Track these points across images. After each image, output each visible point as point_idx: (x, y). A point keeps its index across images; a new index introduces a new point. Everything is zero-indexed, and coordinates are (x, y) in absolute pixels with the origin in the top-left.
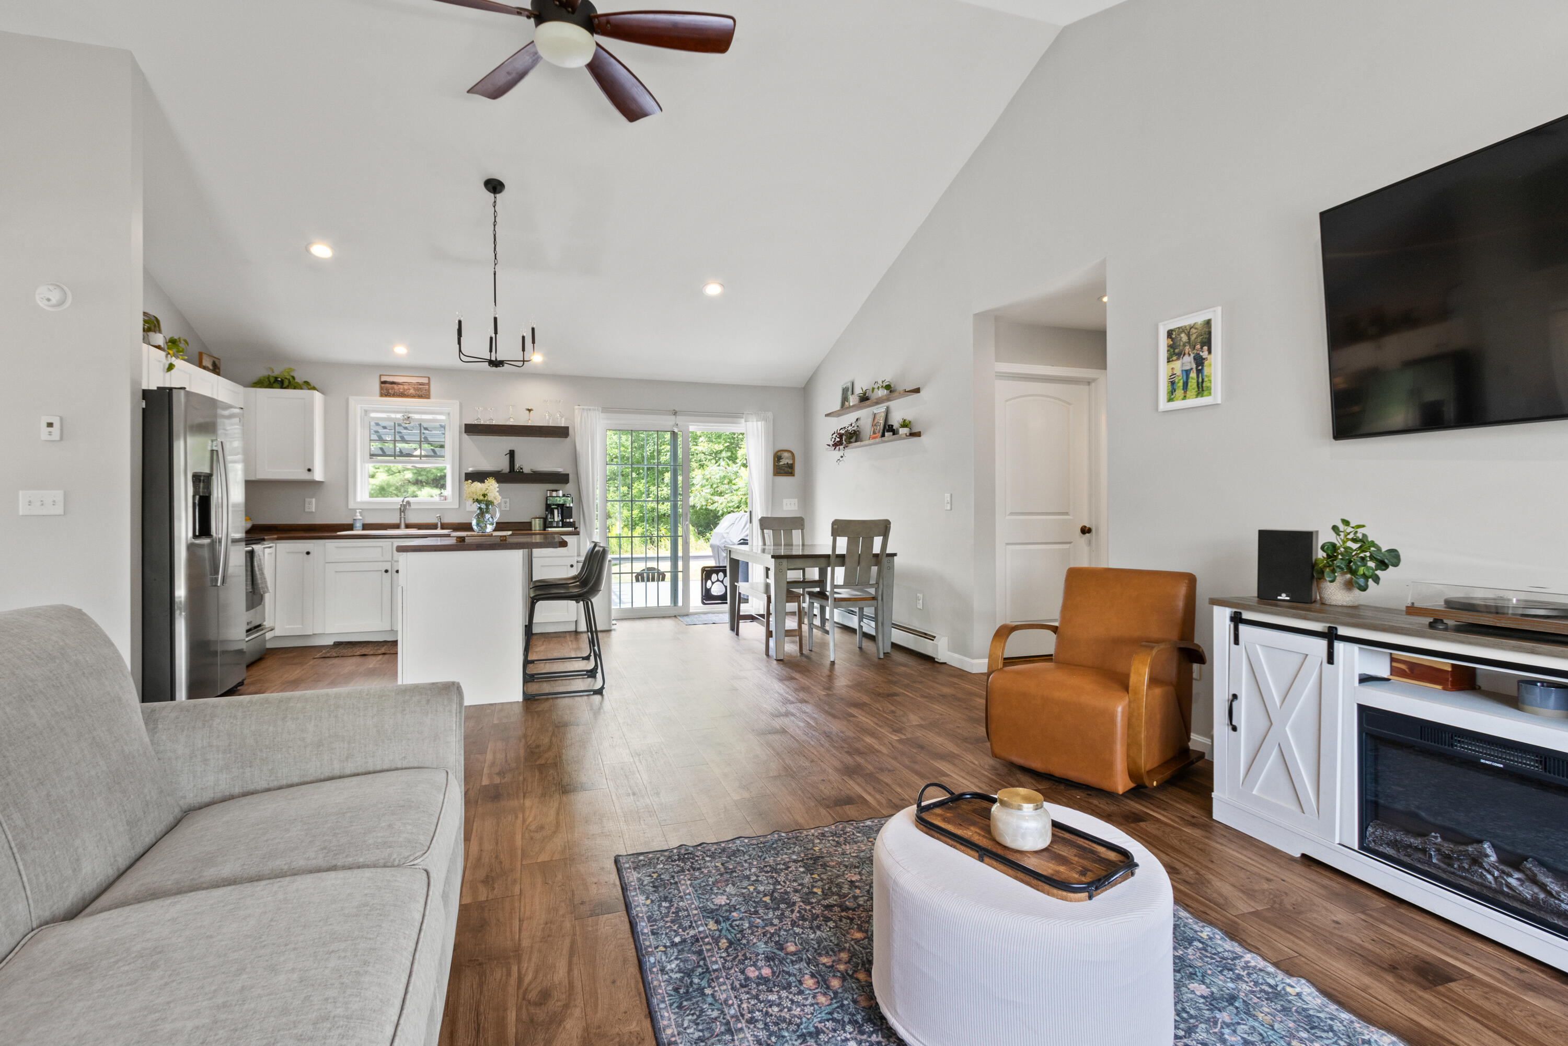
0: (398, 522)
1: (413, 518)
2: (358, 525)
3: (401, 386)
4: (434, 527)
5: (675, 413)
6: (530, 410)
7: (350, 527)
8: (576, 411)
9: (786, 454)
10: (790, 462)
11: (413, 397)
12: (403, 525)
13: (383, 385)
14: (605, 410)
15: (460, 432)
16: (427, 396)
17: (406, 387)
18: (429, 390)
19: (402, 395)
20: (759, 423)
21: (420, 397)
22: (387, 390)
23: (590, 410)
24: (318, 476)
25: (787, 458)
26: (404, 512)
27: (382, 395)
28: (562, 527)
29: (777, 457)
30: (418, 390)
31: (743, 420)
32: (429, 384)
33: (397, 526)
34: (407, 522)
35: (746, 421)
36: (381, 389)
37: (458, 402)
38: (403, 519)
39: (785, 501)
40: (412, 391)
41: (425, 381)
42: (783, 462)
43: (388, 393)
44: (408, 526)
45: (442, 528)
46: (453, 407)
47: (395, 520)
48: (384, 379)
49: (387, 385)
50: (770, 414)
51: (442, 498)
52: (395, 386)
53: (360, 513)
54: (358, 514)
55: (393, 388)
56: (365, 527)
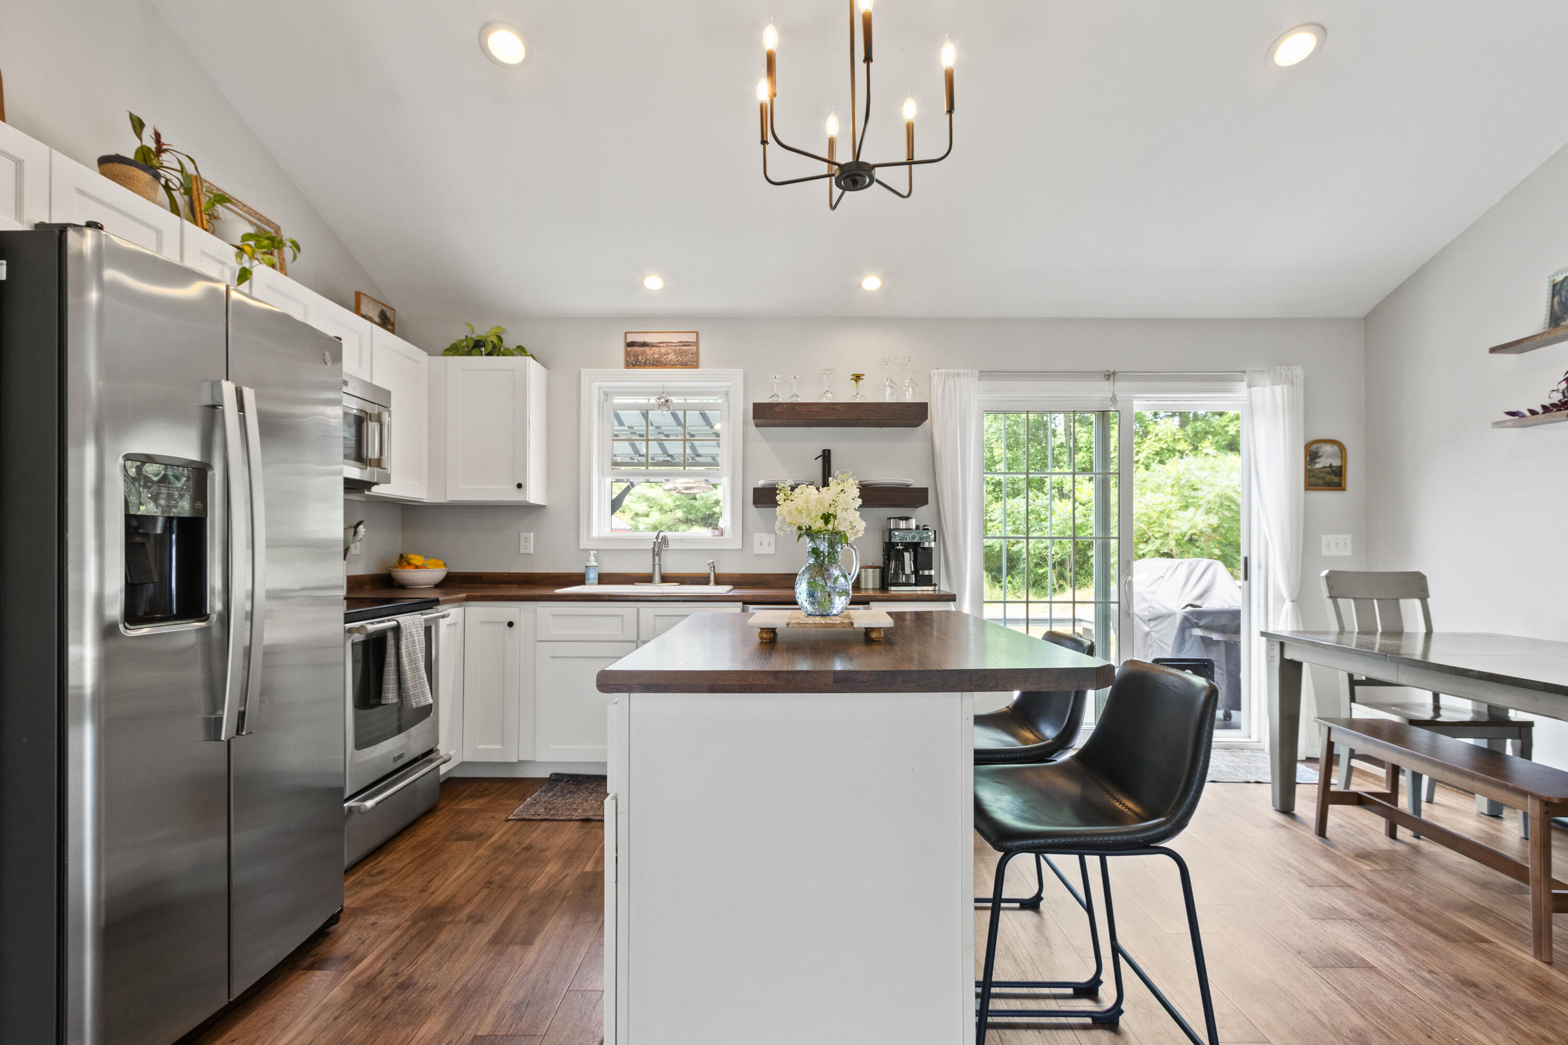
0: (650, 571)
1: (672, 566)
2: (593, 576)
3: (656, 349)
4: (702, 580)
5: (1109, 376)
6: (857, 378)
7: (580, 579)
8: (935, 380)
9: (1328, 449)
10: (1336, 463)
11: (674, 365)
12: (657, 578)
13: (629, 349)
14: (986, 374)
15: (745, 422)
16: (694, 364)
17: (663, 350)
18: (697, 354)
19: (658, 363)
20: (1278, 388)
21: (684, 365)
22: (636, 356)
23: (958, 375)
24: (534, 495)
25: (1330, 456)
26: (659, 555)
27: (628, 365)
28: (916, 585)
29: (1312, 455)
30: (681, 353)
31: (1243, 386)
32: (697, 343)
33: (647, 579)
34: (663, 571)
35: (1249, 386)
36: (627, 354)
37: (740, 372)
38: (657, 567)
39: (1325, 539)
40: (672, 357)
41: (691, 338)
42: (1321, 464)
43: (637, 361)
44: (665, 579)
45: (717, 583)
46: (733, 380)
47: (643, 566)
48: (631, 338)
49: (636, 349)
50: (1299, 371)
51: (717, 532)
52: (647, 349)
53: (595, 555)
54: (592, 558)
55: (644, 353)
56: (603, 579)
